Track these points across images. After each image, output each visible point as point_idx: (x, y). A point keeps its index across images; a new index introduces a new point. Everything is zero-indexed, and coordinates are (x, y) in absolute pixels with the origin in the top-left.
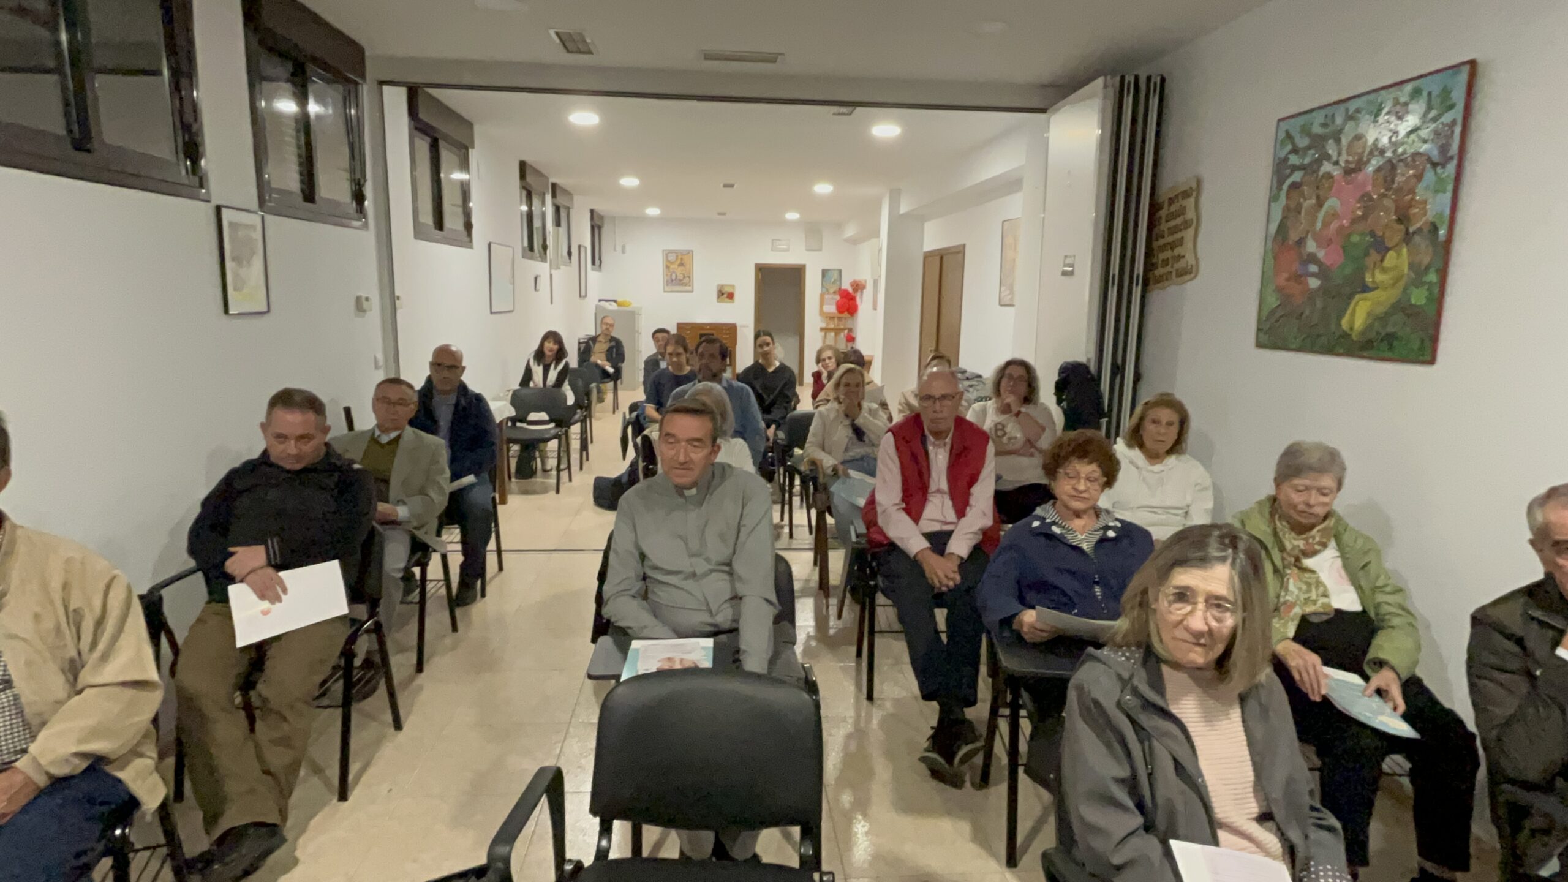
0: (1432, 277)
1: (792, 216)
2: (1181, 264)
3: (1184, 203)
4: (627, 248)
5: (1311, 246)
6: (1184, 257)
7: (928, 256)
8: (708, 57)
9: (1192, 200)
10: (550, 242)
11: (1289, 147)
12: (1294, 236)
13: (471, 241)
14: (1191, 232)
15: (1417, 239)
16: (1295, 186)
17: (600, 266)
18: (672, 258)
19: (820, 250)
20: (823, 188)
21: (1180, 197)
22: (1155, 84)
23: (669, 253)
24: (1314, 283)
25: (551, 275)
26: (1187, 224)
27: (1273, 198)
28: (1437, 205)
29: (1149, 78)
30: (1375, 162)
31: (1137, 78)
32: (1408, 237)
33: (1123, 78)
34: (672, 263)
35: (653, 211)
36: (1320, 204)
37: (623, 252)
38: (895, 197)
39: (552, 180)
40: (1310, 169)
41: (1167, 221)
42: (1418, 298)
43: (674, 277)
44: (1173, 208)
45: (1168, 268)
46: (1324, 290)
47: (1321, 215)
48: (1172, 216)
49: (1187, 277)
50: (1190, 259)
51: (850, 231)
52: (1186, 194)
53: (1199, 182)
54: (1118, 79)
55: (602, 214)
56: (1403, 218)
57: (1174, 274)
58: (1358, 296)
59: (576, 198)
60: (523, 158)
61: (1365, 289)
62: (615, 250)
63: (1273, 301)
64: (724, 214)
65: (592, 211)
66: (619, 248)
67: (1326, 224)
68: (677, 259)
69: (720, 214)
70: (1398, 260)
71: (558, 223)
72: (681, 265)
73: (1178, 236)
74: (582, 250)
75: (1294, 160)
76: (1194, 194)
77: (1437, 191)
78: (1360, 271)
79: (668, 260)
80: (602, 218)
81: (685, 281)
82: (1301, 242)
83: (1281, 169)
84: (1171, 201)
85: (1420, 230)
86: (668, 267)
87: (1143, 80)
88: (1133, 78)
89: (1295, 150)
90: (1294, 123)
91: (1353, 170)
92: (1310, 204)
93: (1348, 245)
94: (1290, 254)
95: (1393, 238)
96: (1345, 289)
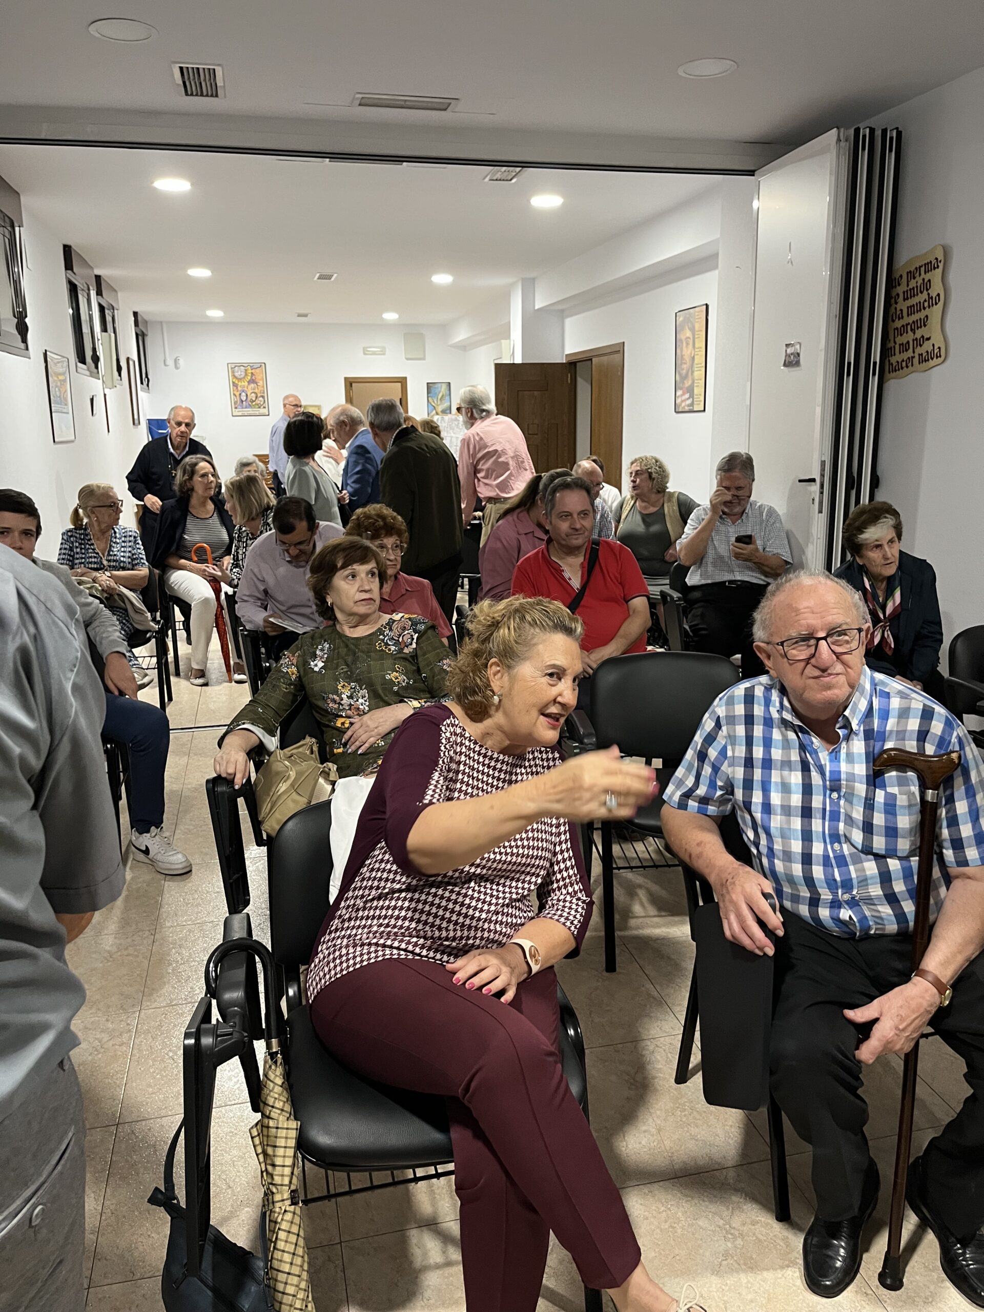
1: (391, 316)
2: (927, 346)
3: (927, 277)
4: (181, 362)
6: (928, 339)
8: (365, 102)
9: (939, 271)
10: (100, 353)
13: (27, 349)
14: (937, 309)
17: (148, 385)
18: (240, 373)
19: (424, 359)
20: (442, 279)
21: (923, 269)
22: (891, 138)
23: (233, 368)
25: (105, 395)
26: (932, 301)
29: (884, 131)
31: (872, 131)
33: (857, 131)
34: (240, 380)
35: (215, 314)
37: (177, 368)
38: (529, 286)
39: (97, 272)
41: (904, 300)
43: (244, 398)
44: (913, 284)
45: (910, 353)
48: (911, 293)
49: (932, 363)
50: (937, 340)
51: (462, 334)
52: (930, 267)
53: (946, 251)
54: (852, 131)
55: (146, 318)
57: (916, 360)
59: (119, 294)
60: (68, 243)
62: (165, 365)
64: (306, 316)
65: (135, 314)
66: (170, 362)
68: (246, 375)
69: (299, 315)
71: (104, 329)
72: (253, 381)
73: (922, 315)
74: (131, 363)
76: (941, 265)
79: (234, 376)
80: (146, 322)
81: (257, 402)
84: (911, 275)
86: (235, 385)
87: (878, 133)
88: (868, 130)
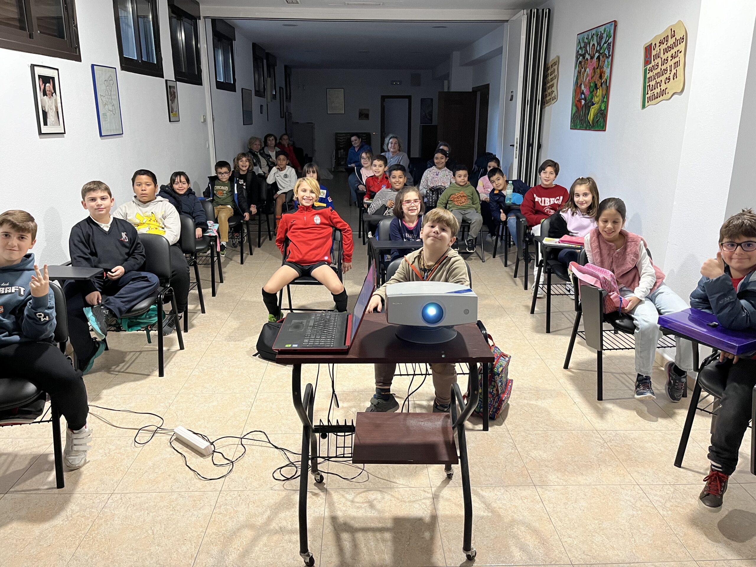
0: (605, 100)
2: (553, 95)
3: (554, 68)
4: (306, 87)
5: (583, 86)
6: (554, 91)
8: (349, 4)
10: (266, 86)
11: (579, 46)
12: (579, 83)
13: (235, 88)
14: (556, 81)
15: (603, 85)
16: (580, 62)
17: (290, 99)
19: (419, 86)
21: (554, 65)
22: (546, 12)
25: (267, 105)
26: (555, 77)
28: (607, 72)
29: (543, 10)
31: (538, 10)
32: (601, 85)
33: (531, 11)
36: (585, 71)
37: (304, 89)
39: (266, 51)
41: (550, 75)
42: (603, 108)
44: (552, 70)
45: (550, 97)
47: (586, 74)
49: (555, 101)
50: (556, 93)
53: (559, 58)
54: (529, 11)
55: (291, 66)
56: (601, 77)
57: (552, 99)
58: (592, 107)
59: (278, 60)
60: (254, 41)
61: (593, 104)
65: (285, 66)
66: (300, 87)
67: (586, 79)
70: (599, 92)
73: (553, 82)
74: (281, 89)
75: (580, 52)
76: (557, 64)
77: (608, 68)
78: (592, 98)
80: (291, 69)
82: (580, 87)
84: (550, 67)
85: (604, 82)
87: (541, 11)
88: (536, 10)
89: (581, 48)
90: (581, 37)
91: (592, 58)
92: (583, 70)
93: (590, 87)
94: (578, 91)
95: (599, 85)
96: (589, 104)
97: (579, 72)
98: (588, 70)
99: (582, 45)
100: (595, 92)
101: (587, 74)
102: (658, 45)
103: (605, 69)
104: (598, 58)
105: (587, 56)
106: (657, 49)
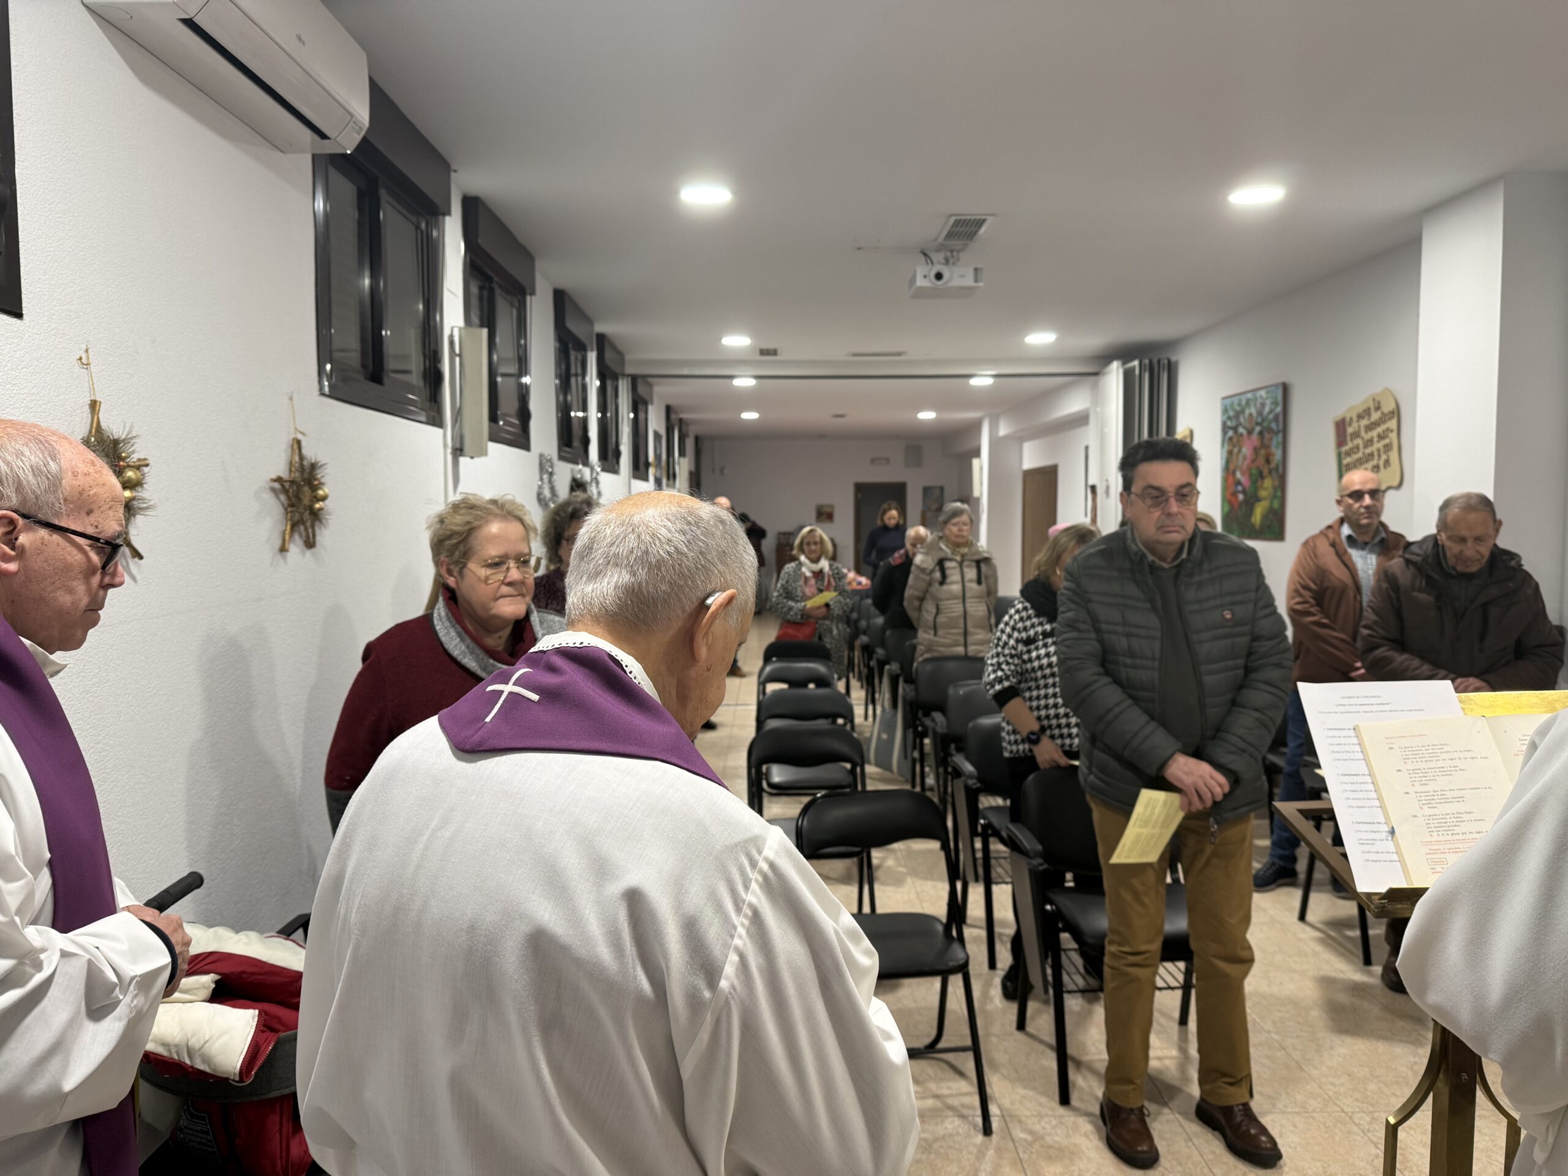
0: (1279, 494)
4: (726, 470)
5: (1238, 475)
7: (1029, 475)
8: (855, 355)
11: (1227, 415)
12: (1231, 467)
15: (1274, 474)
16: (1231, 439)
19: (920, 466)
20: (927, 416)
24: (1241, 497)
27: (1223, 445)
28: (1278, 454)
29: (1159, 361)
30: (1258, 429)
31: (1151, 362)
32: (1270, 472)
36: (1240, 451)
37: (722, 474)
38: (994, 421)
40: (1235, 429)
42: (1276, 505)
46: (1245, 501)
47: (1241, 455)
53: (1191, 431)
55: (703, 437)
56: (1268, 461)
58: (1257, 504)
61: (1259, 500)
62: (713, 472)
63: (1226, 509)
65: (696, 437)
66: (717, 471)
67: (1243, 464)
70: (1268, 483)
75: (1229, 423)
77: (1277, 447)
78: (1256, 489)
80: (703, 442)
82: (1234, 473)
83: (1225, 428)
85: (1275, 468)
87: (1155, 361)
89: (1229, 418)
90: (1228, 401)
91: (1250, 432)
92: (1236, 450)
93: (1251, 475)
94: (1230, 480)
95: (1266, 472)
96: (1252, 500)
97: (1230, 453)
98: (1244, 450)
99: (1231, 413)
100: (1260, 482)
101: (1245, 458)
102: (1355, 419)
103: (1273, 449)
104: (1261, 433)
105: (1241, 430)
106: (1355, 425)
